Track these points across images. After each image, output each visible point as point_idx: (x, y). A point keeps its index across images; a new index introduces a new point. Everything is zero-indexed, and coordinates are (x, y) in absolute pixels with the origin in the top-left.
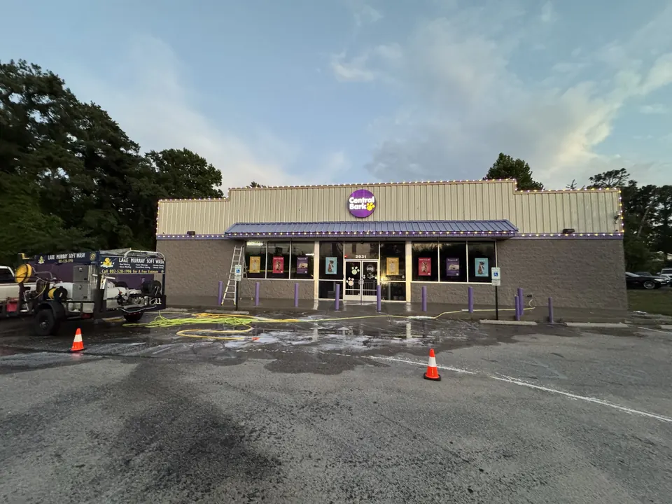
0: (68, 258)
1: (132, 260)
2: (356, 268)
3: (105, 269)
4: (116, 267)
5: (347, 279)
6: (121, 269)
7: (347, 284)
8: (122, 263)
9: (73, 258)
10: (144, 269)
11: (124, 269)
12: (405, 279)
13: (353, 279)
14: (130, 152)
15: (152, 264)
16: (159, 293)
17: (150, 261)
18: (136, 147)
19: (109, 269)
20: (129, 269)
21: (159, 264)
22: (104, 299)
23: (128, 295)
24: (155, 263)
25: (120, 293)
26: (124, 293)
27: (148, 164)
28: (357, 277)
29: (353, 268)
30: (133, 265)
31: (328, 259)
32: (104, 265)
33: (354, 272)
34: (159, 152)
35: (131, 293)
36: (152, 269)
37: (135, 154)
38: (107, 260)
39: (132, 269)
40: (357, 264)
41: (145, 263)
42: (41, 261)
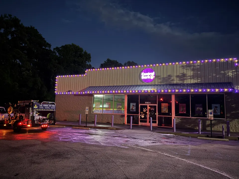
0: (23, 105)
1: (44, 105)
2: (145, 108)
3: (35, 109)
4: (38, 108)
5: (141, 114)
6: (40, 109)
7: (141, 117)
8: (40, 106)
9: (25, 105)
10: (48, 109)
11: (41, 109)
12: (171, 115)
13: (144, 114)
14: (47, 48)
15: (51, 107)
16: (53, 118)
17: (50, 106)
18: (49, 45)
19: (36, 109)
20: (43, 109)
21: (53, 107)
22: (35, 120)
23: (42, 119)
24: (52, 107)
25: (40, 118)
26: (41, 118)
27: (55, 54)
28: (145, 114)
29: (144, 109)
30: (44, 107)
31: (131, 104)
32: (35, 107)
33: (144, 111)
34: (60, 47)
35: (44, 118)
36: (51, 109)
37: (49, 49)
38: (36, 105)
39: (44, 109)
40: (146, 107)
41: (48, 106)
42: (15, 106)
